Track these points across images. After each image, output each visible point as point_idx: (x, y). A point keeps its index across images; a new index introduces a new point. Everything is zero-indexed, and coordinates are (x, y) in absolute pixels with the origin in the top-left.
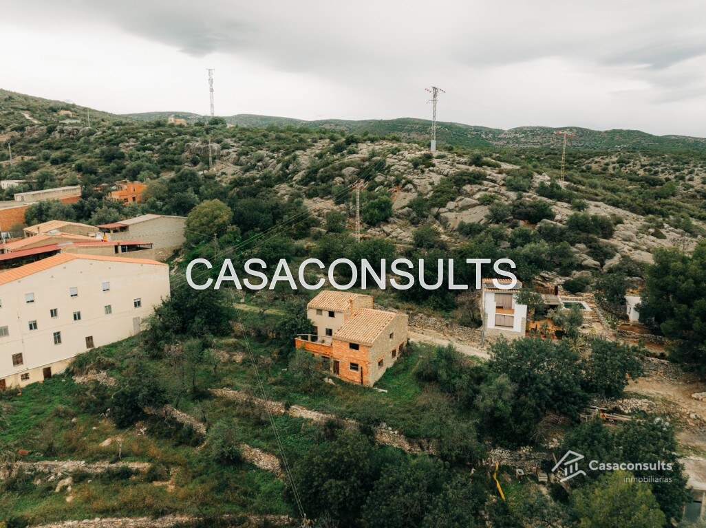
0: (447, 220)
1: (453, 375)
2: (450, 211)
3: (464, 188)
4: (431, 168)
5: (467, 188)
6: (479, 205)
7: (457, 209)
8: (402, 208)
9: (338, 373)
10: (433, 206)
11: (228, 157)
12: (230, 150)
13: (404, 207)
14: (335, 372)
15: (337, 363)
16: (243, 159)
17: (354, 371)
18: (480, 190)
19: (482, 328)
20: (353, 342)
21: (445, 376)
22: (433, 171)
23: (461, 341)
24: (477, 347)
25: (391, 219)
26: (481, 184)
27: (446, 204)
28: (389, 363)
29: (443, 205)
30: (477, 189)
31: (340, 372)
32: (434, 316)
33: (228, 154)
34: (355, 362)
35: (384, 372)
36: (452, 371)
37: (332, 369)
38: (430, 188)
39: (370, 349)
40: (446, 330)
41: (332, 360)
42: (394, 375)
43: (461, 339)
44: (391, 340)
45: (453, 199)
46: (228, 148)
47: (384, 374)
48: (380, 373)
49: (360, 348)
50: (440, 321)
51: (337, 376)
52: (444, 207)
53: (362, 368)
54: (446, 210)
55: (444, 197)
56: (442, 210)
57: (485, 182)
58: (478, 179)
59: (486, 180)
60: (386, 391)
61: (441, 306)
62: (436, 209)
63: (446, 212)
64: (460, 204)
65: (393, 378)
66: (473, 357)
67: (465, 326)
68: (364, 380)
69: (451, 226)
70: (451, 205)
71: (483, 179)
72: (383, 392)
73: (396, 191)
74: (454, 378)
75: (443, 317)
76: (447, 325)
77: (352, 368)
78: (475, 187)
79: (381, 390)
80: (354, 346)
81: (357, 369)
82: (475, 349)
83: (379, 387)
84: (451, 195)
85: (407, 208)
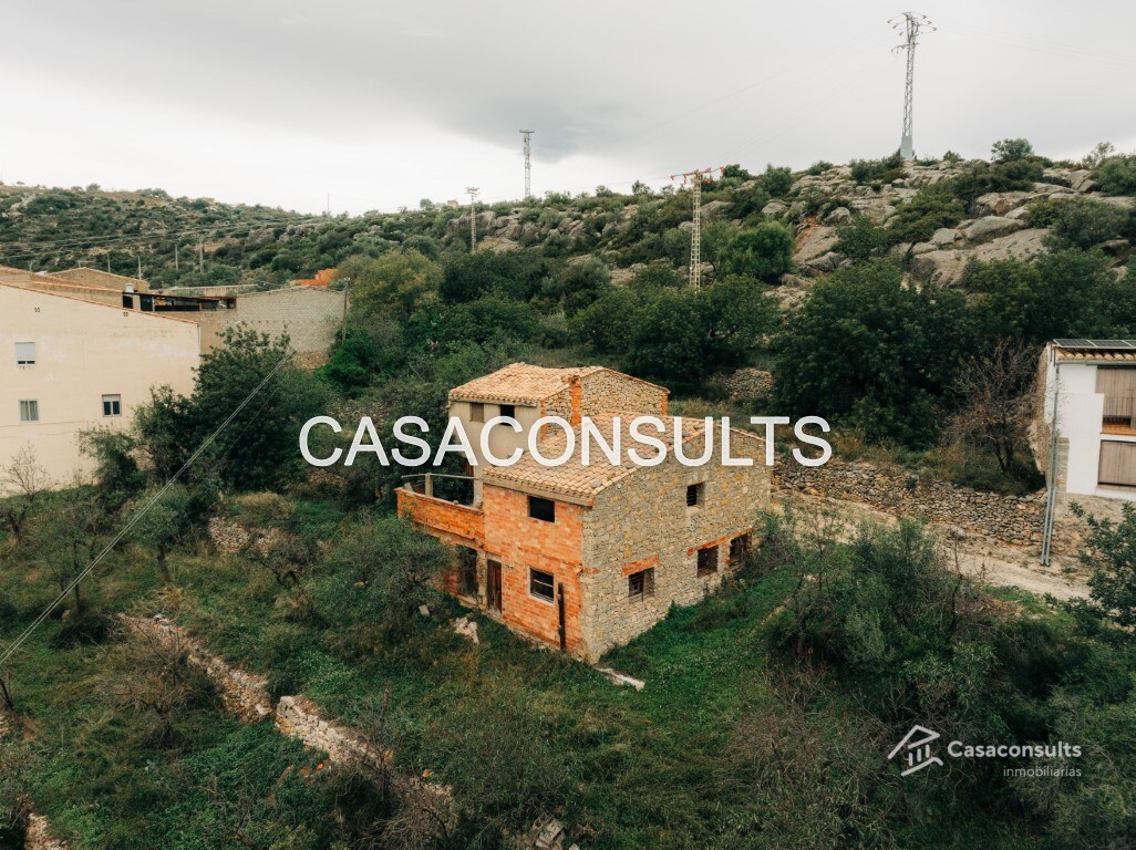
0: (932, 265)
1: (914, 641)
2: (942, 247)
3: (981, 199)
4: (898, 181)
5: (991, 199)
6: (1022, 228)
7: (961, 243)
8: (817, 256)
9: (499, 607)
10: (899, 240)
11: (505, 229)
12: (510, 217)
13: (824, 253)
14: (490, 603)
15: (495, 568)
16: (528, 226)
17: (541, 601)
18: (1023, 202)
19: (1043, 496)
20: (535, 492)
21: (875, 645)
22: (902, 186)
23: (961, 539)
24: (1025, 564)
25: (788, 277)
26: (1025, 189)
27: (931, 234)
28: (683, 588)
29: (922, 235)
30: (1016, 200)
31: (504, 605)
32: (866, 459)
33: (506, 223)
34: (542, 565)
35: (662, 616)
36: (914, 628)
37: (482, 590)
38: (890, 210)
39: (588, 517)
40: (908, 501)
41: (482, 558)
42: (689, 629)
43: (961, 532)
44: (693, 510)
45: (949, 224)
46: (507, 214)
47: (660, 624)
48: (642, 617)
49: (558, 512)
50: (888, 473)
51: (495, 615)
52: (926, 240)
53: (561, 590)
54: (931, 247)
55: (929, 218)
56: (920, 246)
57: (1039, 185)
58: (1018, 178)
59: (1042, 180)
60: (639, 684)
61: (894, 432)
62: (905, 247)
63: (929, 251)
64: (969, 232)
65: (683, 640)
66: (1007, 592)
67: (978, 488)
68: (569, 634)
69: (943, 278)
70: (944, 235)
71: (1033, 179)
72: (626, 687)
73: (808, 227)
74: (917, 655)
75: (900, 461)
76: (911, 485)
77: (536, 589)
78: (1010, 198)
79: (621, 679)
80: (542, 509)
81: (548, 593)
82: (1015, 567)
83: (619, 669)
84: (946, 214)
85: (831, 254)
